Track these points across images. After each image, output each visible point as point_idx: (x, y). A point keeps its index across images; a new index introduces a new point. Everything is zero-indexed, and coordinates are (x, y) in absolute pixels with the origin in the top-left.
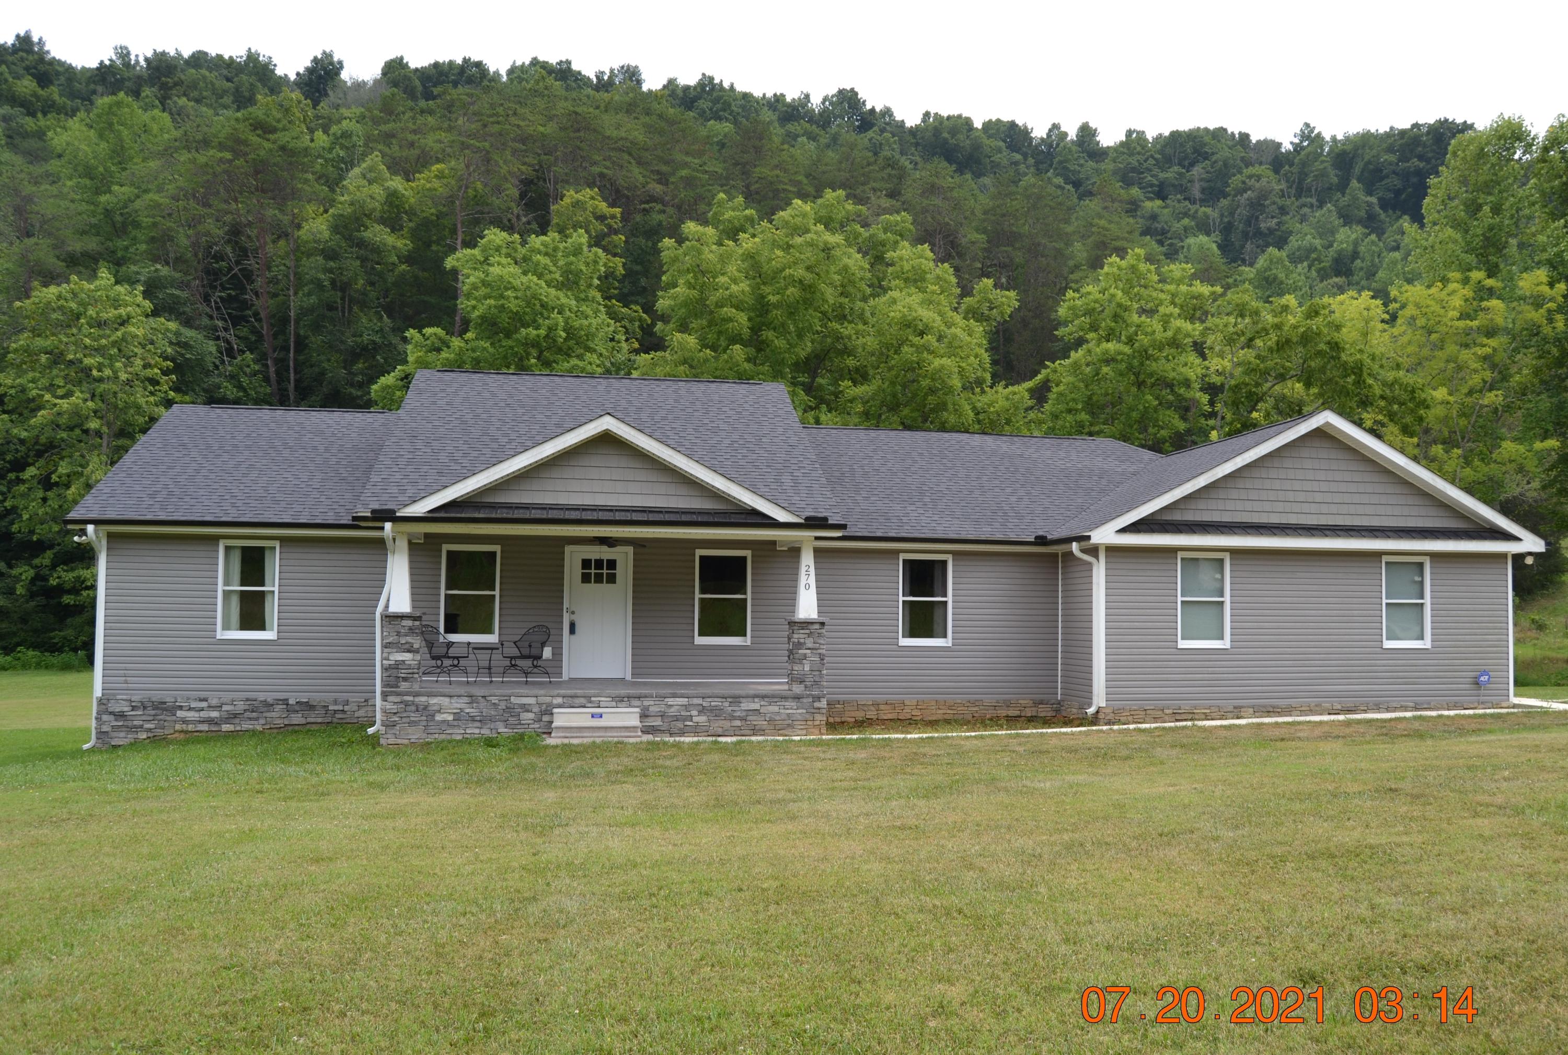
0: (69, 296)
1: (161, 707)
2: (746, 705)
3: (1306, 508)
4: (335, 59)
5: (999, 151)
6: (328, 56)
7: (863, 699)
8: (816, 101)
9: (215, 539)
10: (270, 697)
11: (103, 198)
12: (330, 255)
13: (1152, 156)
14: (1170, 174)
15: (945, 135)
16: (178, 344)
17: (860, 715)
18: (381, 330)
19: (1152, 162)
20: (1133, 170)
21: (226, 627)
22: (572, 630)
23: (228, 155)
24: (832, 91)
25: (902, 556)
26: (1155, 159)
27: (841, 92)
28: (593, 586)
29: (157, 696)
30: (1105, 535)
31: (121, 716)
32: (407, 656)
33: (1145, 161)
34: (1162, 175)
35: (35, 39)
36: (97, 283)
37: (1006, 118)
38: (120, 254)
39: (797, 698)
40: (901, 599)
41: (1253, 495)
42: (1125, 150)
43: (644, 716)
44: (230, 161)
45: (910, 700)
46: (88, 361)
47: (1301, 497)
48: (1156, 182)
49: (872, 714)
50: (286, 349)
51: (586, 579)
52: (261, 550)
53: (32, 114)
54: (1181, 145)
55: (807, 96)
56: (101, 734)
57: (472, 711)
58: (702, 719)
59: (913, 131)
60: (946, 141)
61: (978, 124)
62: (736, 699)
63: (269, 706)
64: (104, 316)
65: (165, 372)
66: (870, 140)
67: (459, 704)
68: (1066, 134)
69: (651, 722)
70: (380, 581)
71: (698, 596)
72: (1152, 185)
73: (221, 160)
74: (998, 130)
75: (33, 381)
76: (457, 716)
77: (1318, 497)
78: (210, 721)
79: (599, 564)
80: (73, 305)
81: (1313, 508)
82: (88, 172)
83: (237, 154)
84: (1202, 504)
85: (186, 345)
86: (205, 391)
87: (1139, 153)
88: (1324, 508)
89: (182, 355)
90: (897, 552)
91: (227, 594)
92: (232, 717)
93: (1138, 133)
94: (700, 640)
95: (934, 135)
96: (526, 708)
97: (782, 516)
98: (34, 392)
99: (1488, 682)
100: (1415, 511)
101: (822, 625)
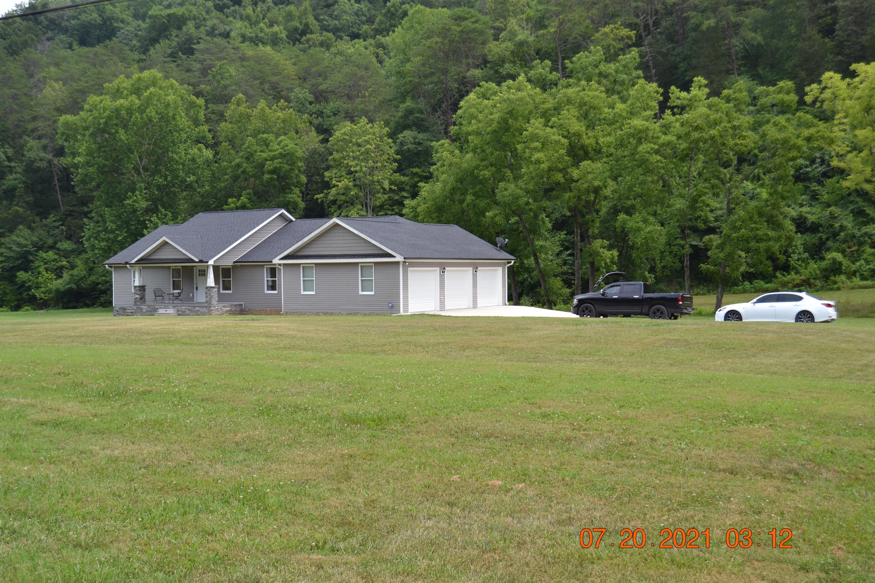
1: (124, 309)
2: (197, 309)
7: (257, 309)
17: (256, 313)
22: (197, 289)
25: (266, 267)
28: (201, 277)
30: (277, 260)
31: (117, 311)
39: (206, 307)
40: (266, 279)
41: (322, 246)
45: (268, 309)
46: (351, 163)
49: (259, 313)
51: (199, 275)
58: (188, 312)
62: (194, 307)
71: (221, 279)
79: (202, 271)
81: (339, 249)
83: (445, 37)
84: (307, 249)
90: (264, 265)
94: (222, 292)
97: (196, 260)
99: (392, 306)
100: (369, 248)
101: (213, 287)
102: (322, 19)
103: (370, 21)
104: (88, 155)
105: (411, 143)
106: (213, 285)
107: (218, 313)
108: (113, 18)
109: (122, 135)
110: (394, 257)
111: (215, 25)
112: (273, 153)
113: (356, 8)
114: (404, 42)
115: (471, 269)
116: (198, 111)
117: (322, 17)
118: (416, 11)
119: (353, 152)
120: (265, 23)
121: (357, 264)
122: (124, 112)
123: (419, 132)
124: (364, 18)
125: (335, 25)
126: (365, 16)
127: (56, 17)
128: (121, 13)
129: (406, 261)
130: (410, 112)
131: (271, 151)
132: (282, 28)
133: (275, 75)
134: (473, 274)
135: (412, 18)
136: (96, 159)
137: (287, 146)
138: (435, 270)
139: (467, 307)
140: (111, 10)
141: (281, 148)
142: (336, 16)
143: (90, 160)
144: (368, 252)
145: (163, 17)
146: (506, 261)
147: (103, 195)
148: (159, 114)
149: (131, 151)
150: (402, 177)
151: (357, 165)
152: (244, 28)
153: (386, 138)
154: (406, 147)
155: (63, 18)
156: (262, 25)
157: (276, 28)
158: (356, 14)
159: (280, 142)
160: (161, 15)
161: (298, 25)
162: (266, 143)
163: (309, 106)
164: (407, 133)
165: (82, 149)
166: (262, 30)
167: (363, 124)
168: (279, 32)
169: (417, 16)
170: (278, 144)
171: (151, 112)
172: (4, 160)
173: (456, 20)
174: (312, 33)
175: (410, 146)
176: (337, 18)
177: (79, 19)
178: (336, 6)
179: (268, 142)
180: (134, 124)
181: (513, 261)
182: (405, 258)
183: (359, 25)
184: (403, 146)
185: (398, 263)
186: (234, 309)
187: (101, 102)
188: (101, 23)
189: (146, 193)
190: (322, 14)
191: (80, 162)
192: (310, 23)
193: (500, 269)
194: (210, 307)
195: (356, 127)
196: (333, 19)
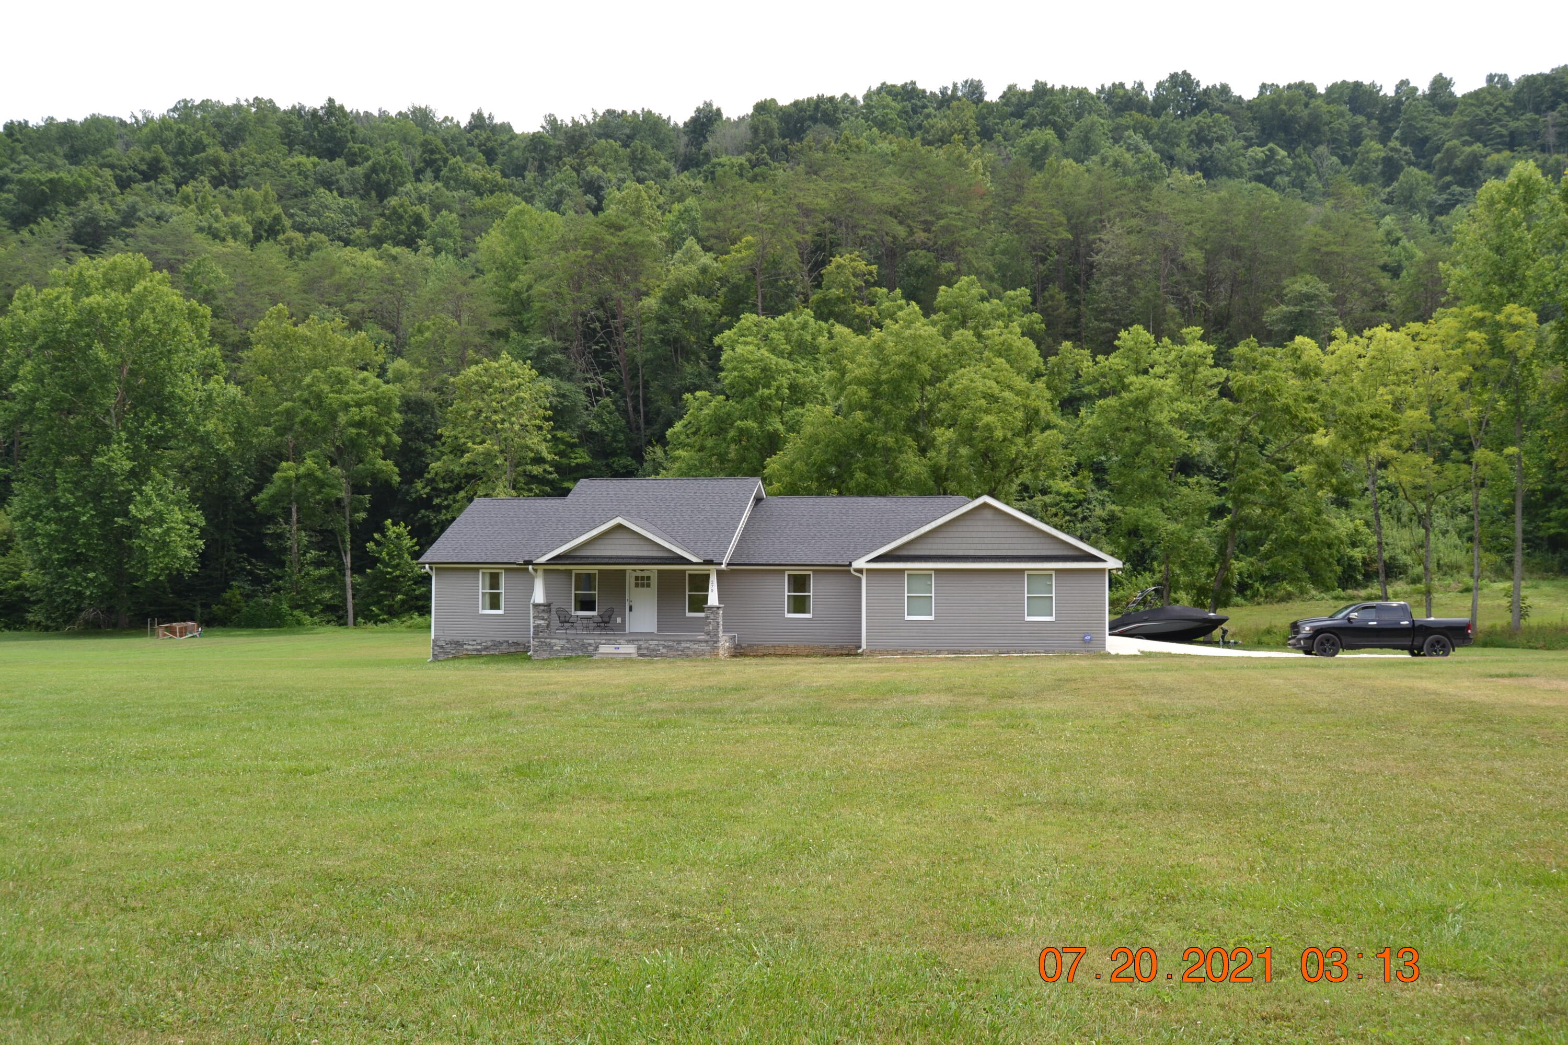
0: (482, 372)
1: (458, 644)
2: (684, 645)
3: (979, 546)
4: (714, 108)
5: (1341, 115)
6: (708, 105)
7: (767, 644)
8: (1150, 89)
9: (478, 569)
10: (501, 640)
11: (513, 285)
12: (662, 320)
13: (1502, 105)
14: (1520, 124)
15: (1283, 107)
16: (559, 395)
17: (765, 651)
18: (700, 374)
19: (1503, 111)
20: (1482, 121)
21: (483, 608)
22: (631, 609)
23: (590, 253)
24: (1164, 77)
25: (787, 573)
26: (1506, 107)
27: (1173, 77)
28: (640, 589)
29: (456, 639)
30: (861, 563)
31: (442, 647)
32: (542, 622)
33: (1495, 110)
34: (1513, 125)
35: (486, 115)
36: (500, 362)
37: (1351, 79)
38: (525, 324)
39: (706, 642)
40: (786, 594)
41: (948, 540)
42: (1473, 101)
43: (639, 648)
44: (592, 257)
45: (791, 645)
46: (494, 418)
47: (976, 541)
48: (1505, 132)
49: (772, 651)
50: (637, 387)
51: (637, 585)
52: (498, 574)
53: (480, 194)
54: (1538, 89)
55: (1141, 85)
56: (434, 655)
57: (568, 645)
58: (664, 651)
59: (1251, 105)
60: (1283, 113)
61: (1321, 90)
62: (679, 642)
63: (501, 643)
64: (504, 385)
65: (547, 419)
66: (1197, 124)
67: (563, 642)
68: (1416, 89)
69: (642, 652)
70: (531, 590)
71: (687, 593)
72: (1501, 136)
73: (586, 256)
74: (1342, 93)
75: (463, 432)
76: (562, 648)
77: (986, 541)
78: (477, 650)
79: (643, 578)
80: (485, 379)
81: (984, 546)
82: (503, 266)
83: (597, 250)
84: (918, 546)
85: (563, 396)
86: (579, 427)
87: (1489, 103)
88: (990, 546)
89: (561, 403)
90: (784, 571)
91: (483, 594)
92: (486, 648)
93: (1500, 76)
94: (688, 614)
95: (1271, 108)
96: (590, 645)
97: (694, 560)
98: (463, 440)
99: (1091, 640)
100: (1045, 546)
101: (718, 608)
103: (364, 223)
104: (34, 381)
106: (717, 603)
107: (724, 652)
111: (137, 203)
112: (357, 396)
113: (341, 203)
116: (202, 325)
121: (1022, 571)
122: (103, 315)
124: (355, 219)
125: (314, 223)
126: (357, 216)
130: (541, 351)
131: (351, 392)
132: (242, 219)
136: (49, 388)
141: (370, 390)
142: (313, 211)
143: (38, 389)
144: (1045, 553)
145: (42, 184)
147: (53, 446)
148: (158, 323)
157: (233, 218)
158: (343, 211)
159: (366, 380)
160: (39, 180)
161: (263, 216)
162: (340, 381)
165: (27, 371)
166: (217, 219)
167: (507, 361)
168: (242, 224)
170: (362, 383)
171: (148, 319)
176: (316, 214)
178: (312, 197)
179: (342, 378)
183: (348, 226)
187: (58, 298)
189: (127, 448)
191: (22, 391)
192: (279, 216)
196: (309, 215)
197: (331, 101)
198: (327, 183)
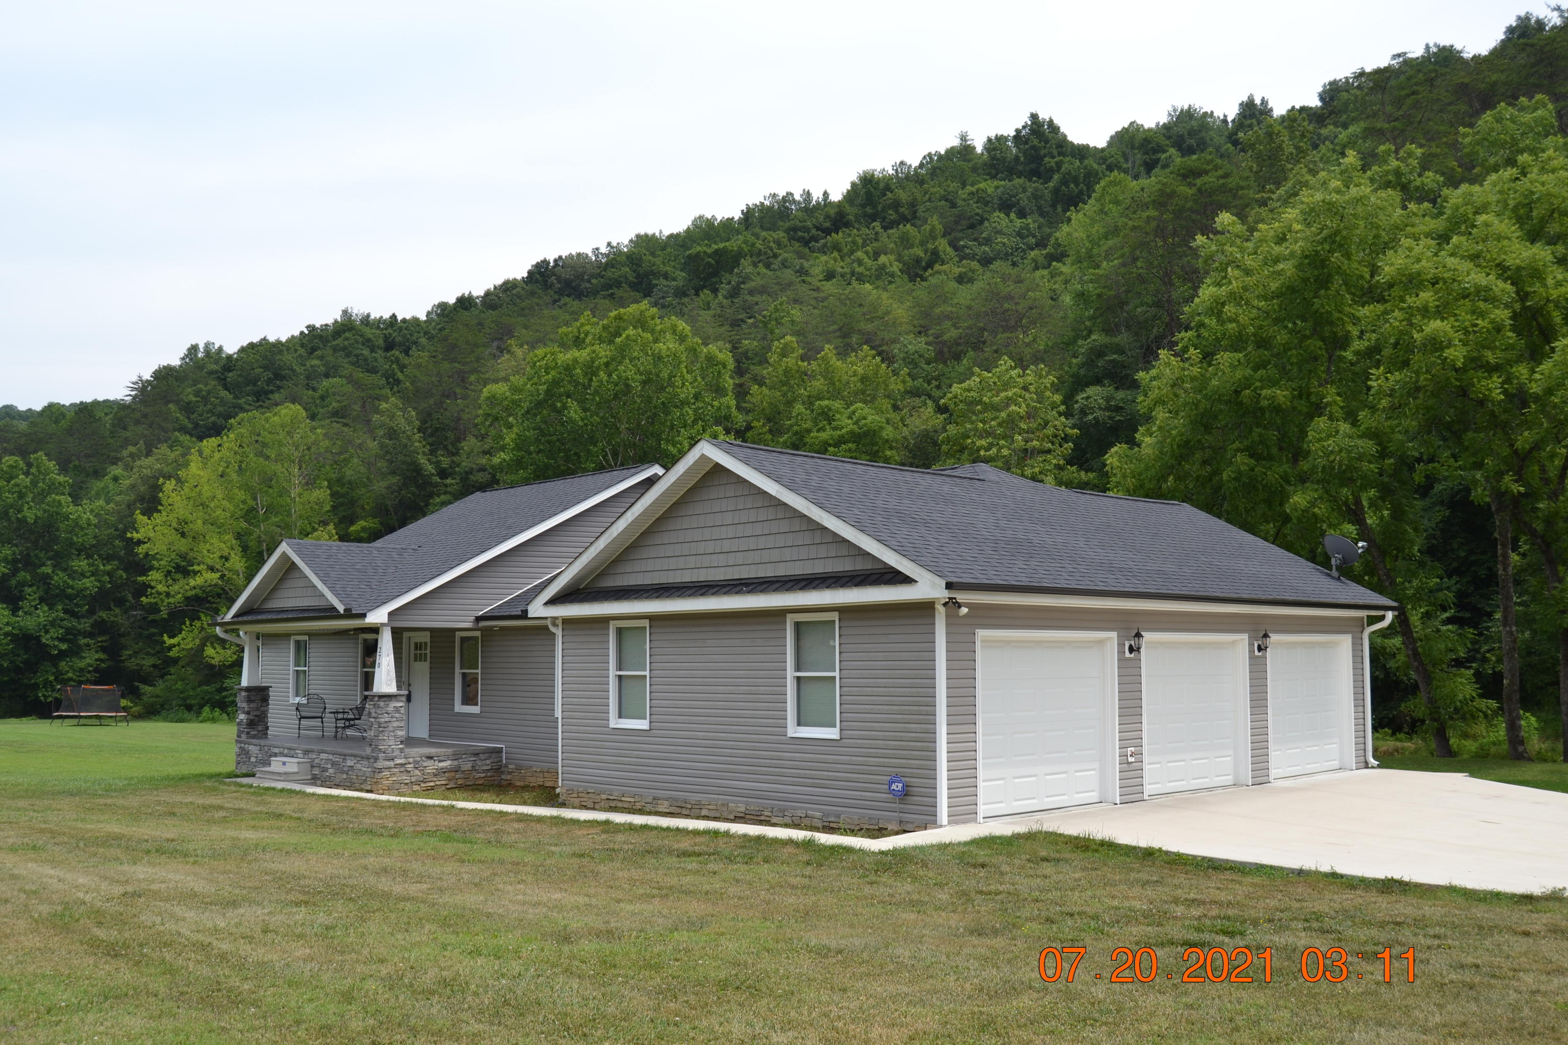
3: (715, 560)
30: (537, 608)
39: (368, 758)
41: (670, 551)
43: (312, 765)
47: (711, 547)
58: (332, 771)
69: (314, 771)
71: (458, 671)
77: (727, 546)
84: (628, 567)
88: (732, 559)
94: (458, 709)
99: (906, 793)
100: (822, 551)
101: (390, 697)
102: (964, 246)
105: (1100, 408)
106: (392, 688)
107: (405, 778)
108: (653, 274)
109: (574, 411)
110: (904, 579)
112: (839, 432)
113: (1018, 225)
114: (1088, 237)
115: (1241, 641)
116: (719, 372)
117: (962, 243)
118: (1111, 182)
119: (983, 421)
120: (867, 253)
121: (779, 614)
122: (578, 371)
123: (1117, 388)
124: (1032, 241)
125: (984, 252)
126: (1034, 236)
127: (572, 277)
128: (663, 263)
129: (961, 597)
130: (1098, 352)
131: (835, 429)
132: (892, 257)
133: (871, 320)
134: (1252, 657)
135: (1103, 195)
136: (534, 455)
137: (865, 418)
138: (1101, 642)
139: (1229, 780)
140: (650, 261)
141: (854, 424)
143: (523, 457)
144: (818, 568)
145: (709, 256)
146: (1363, 614)
148: (641, 374)
149: (593, 441)
150: (1083, 473)
151: (991, 446)
152: (833, 262)
153: (1048, 393)
154: (1090, 417)
155: (583, 280)
156: (859, 254)
157: (883, 259)
158: (1019, 234)
159: (854, 412)
160: (705, 252)
161: (920, 253)
162: (827, 416)
163: (925, 366)
164: (1094, 391)
165: (509, 438)
166: (860, 262)
167: (1004, 368)
168: (888, 264)
169: (1112, 190)
170: (850, 418)
171: (627, 370)
172: (433, 475)
173: (1185, 177)
174: (943, 263)
175: (1098, 414)
176: (988, 241)
177: (602, 277)
178: (986, 224)
179: (831, 414)
180: (596, 392)
181: (1390, 615)
182: (949, 586)
183: (1024, 250)
184: (1086, 414)
185: (925, 608)
186: (467, 766)
187: (544, 357)
188: (635, 280)
190: (962, 239)
192: (940, 248)
193: (1345, 642)
194: (376, 759)
195: (990, 375)
196: (980, 244)
197: (1034, 117)
198: (1006, 206)
